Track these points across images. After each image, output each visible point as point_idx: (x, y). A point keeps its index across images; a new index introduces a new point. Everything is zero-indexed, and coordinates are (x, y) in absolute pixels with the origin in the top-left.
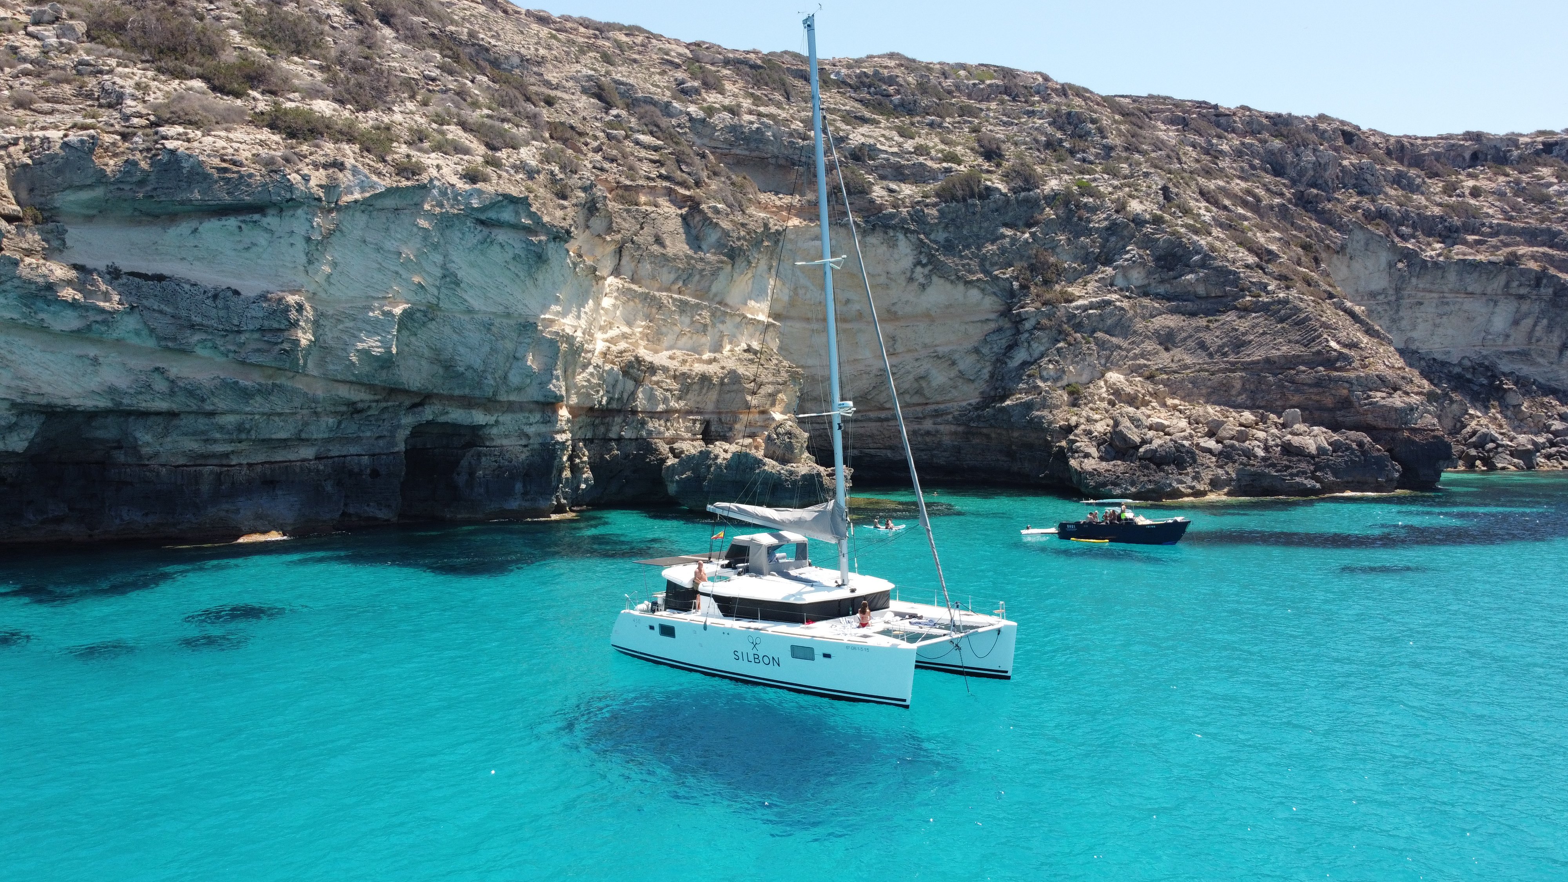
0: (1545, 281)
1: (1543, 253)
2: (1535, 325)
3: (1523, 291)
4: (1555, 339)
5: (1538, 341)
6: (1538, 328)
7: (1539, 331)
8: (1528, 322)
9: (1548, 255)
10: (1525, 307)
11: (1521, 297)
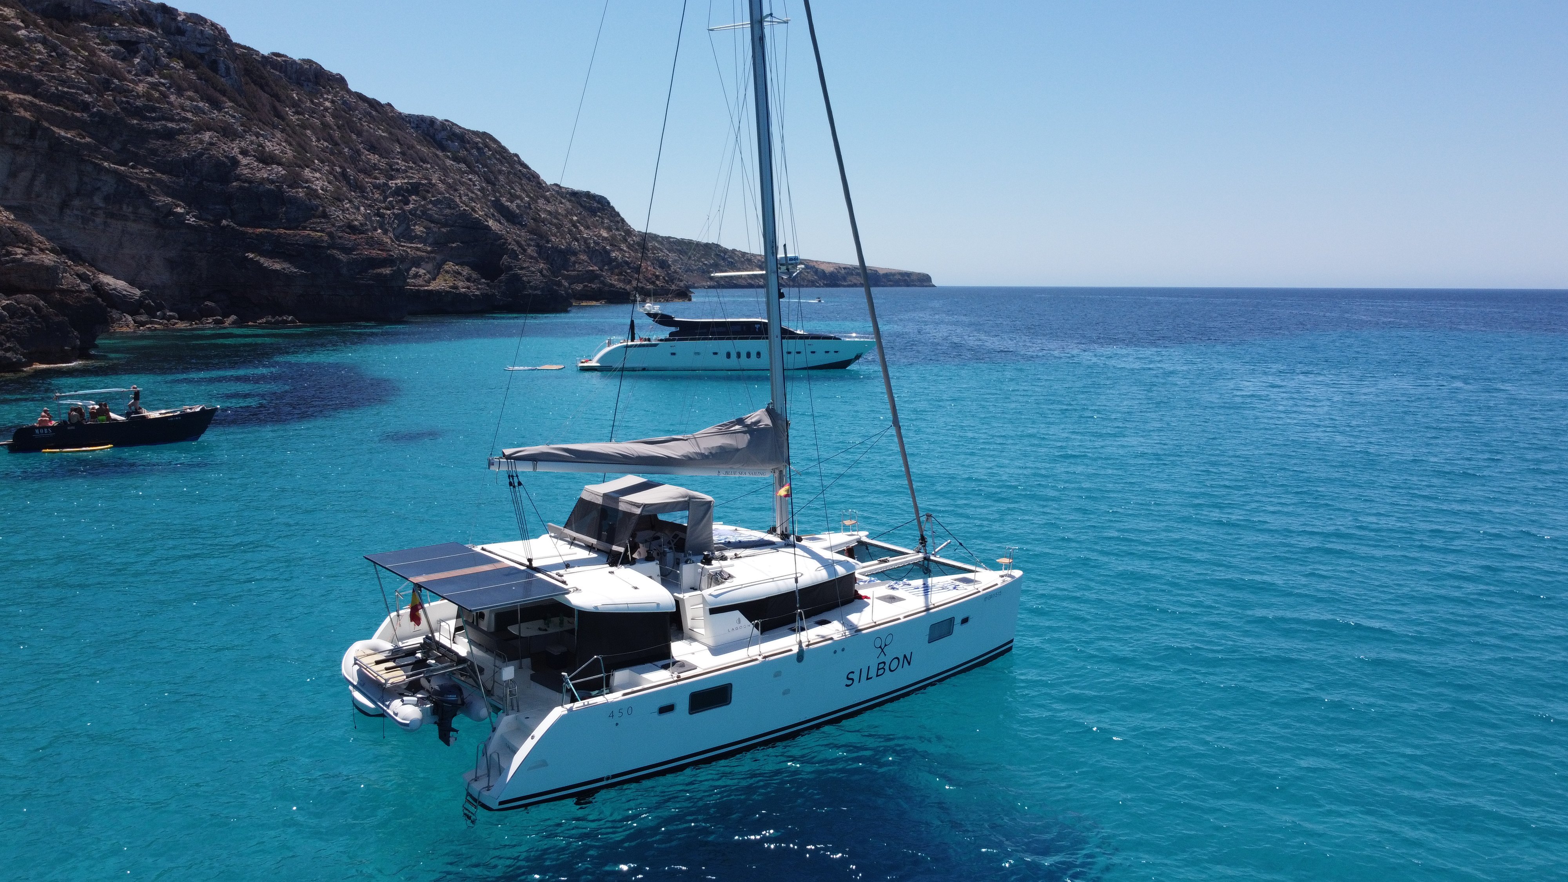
0: (39, 133)
1: (31, 102)
2: (33, 178)
3: (18, 141)
4: (55, 196)
5: (38, 196)
6: (37, 183)
7: (38, 185)
8: (25, 176)
9: (36, 105)
10: (20, 159)
11: (16, 147)
